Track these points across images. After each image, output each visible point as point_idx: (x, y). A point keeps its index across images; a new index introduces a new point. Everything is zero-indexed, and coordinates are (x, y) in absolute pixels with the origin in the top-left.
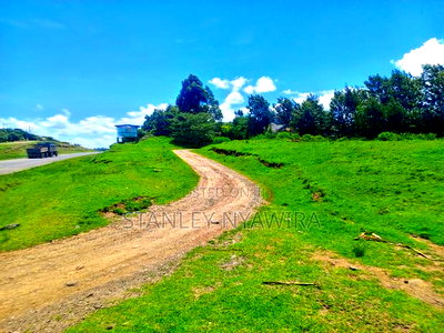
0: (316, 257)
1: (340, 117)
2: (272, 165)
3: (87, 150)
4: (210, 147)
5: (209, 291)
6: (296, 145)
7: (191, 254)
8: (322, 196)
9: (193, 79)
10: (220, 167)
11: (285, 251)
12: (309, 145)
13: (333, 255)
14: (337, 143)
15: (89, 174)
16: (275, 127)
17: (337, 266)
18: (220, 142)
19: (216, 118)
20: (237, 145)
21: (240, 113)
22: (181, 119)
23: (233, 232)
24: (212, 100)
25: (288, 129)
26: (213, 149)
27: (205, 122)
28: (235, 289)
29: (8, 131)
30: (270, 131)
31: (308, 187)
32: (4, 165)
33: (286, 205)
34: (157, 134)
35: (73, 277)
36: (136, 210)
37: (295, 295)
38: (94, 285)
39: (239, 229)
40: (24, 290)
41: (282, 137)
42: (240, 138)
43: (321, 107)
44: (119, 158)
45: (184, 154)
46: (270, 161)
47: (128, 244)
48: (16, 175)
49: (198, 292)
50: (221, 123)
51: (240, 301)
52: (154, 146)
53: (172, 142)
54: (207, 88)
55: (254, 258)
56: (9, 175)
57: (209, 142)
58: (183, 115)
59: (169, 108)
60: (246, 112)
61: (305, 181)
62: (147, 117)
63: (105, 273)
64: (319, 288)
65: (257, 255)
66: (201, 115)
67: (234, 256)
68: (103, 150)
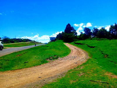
0: (106, 74)
1: (113, 33)
2: (92, 47)
3: (43, 44)
5: (75, 82)
6: (98, 41)
7: (69, 71)
8: (107, 56)
9: (69, 25)
10: (76, 48)
11: (97, 72)
12: (102, 41)
13: (112, 74)
14: (112, 41)
15: (43, 50)
16: (92, 36)
17: (113, 77)
18: (76, 41)
19: (75, 34)
20: (81, 42)
21: (82, 33)
23: (80, 66)
24: (74, 30)
25: (96, 37)
26: (74, 43)
27: (72, 35)
28: (82, 82)
29: (26, 39)
30: (91, 38)
32: (25, 47)
33: (96, 58)
34: (59, 39)
35: (40, 75)
37: (100, 85)
38: (45, 78)
39: (82, 65)
40: (29, 78)
41: (94, 39)
42: (82, 40)
43: (106, 30)
44: (50, 45)
45: (67, 45)
46: (91, 46)
47: (53, 68)
48: (28, 50)
49: (71, 82)
50: (77, 36)
51: (83, 85)
52: (59, 42)
53: (63, 41)
54: (72, 27)
56: (26, 50)
57: (73, 41)
58: (66, 34)
59: (63, 32)
60: (84, 32)
61: (102, 52)
62: (57, 35)
63: (47, 75)
64: (108, 84)
65: (88, 72)
66: (71, 34)
67: (81, 72)
68: (46, 43)
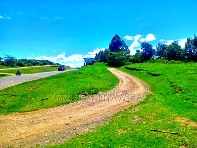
0: (178, 120)
1: (190, 51)
2: (154, 75)
3: (72, 68)
4: (124, 66)
5: (125, 132)
6: (166, 65)
7: (116, 115)
8: (181, 90)
9: (117, 36)
10: (129, 76)
11: (162, 116)
12: (173, 65)
13: (187, 120)
14: (188, 64)
15: (73, 78)
16: (155, 57)
17: (189, 125)
18: (129, 64)
19: (127, 53)
20: (137, 66)
21: (138, 51)
22: (111, 54)
23: (135, 106)
24: (125, 45)
25: (162, 58)
26: (125, 68)
27: (122, 55)
28: (138, 132)
29: (44, 61)
30: (153, 59)
31: (173, 86)
32: (42, 75)
33: (161, 94)
34: (100, 61)
35: (68, 121)
36: (93, 94)
37: (167, 138)
38: (76, 125)
39: (138, 105)
40: (50, 125)
41: (159, 62)
42: (138, 62)
43: (179, 47)
44: (85, 72)
45: (113, 70)
46: (152, 73)
47: (89, 109)
48: (47, 78)
49: (120, 132)
50: (129, 56)
51: (140, 138)
52: (100, 67)
53: (107, 65)
54: (123, 41)
55: (146, 118)
56: (44, 79)
57: (124, 64)
59: (106, 50)
60: (141, 50)
61: (171, 83)
62: (96, 54)
63: (80, 120)
64: (180, 135)
65: (147, 117)
66: (120, 53)
67: (137, 117)
68: (78, 68)
